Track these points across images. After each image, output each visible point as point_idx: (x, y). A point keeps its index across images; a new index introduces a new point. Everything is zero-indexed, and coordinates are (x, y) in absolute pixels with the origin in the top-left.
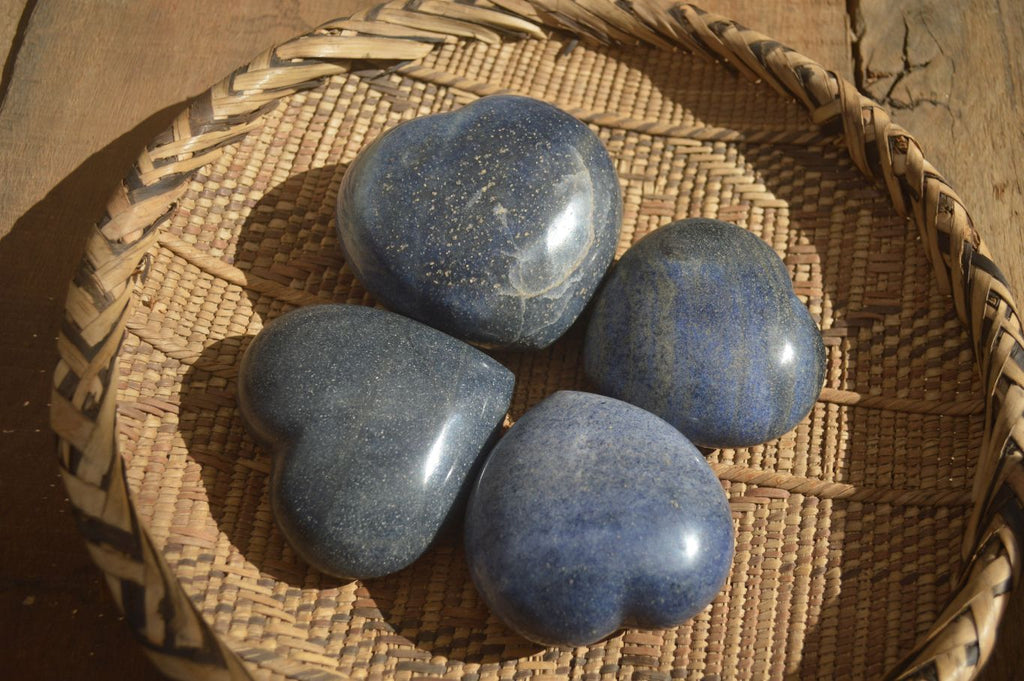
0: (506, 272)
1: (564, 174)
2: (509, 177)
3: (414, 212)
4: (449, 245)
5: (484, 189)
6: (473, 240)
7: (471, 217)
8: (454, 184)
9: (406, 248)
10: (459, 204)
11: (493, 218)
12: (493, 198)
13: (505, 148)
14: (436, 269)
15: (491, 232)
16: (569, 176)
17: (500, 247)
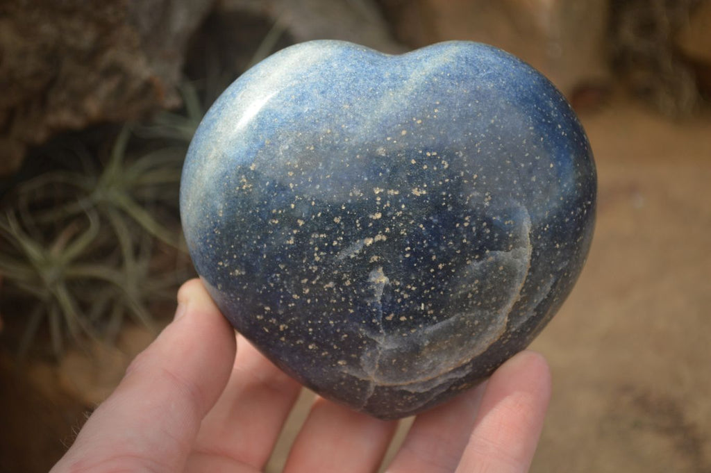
0: (360, 353)
1: (492, 249)
2: (409, 235)
3: (266, 235)
4: (295, 296)
5: (369, 242)
6: (328, 303)
7: (336, 272)
8: (330, 220)
9: (241, 276)
10: (327, 250)
11: (366, 284)
12: (375, 258)
13: (422, 188)
14: (268, 316)
15: (355, 302)
16: (498, 253)
17: (361, 322)
